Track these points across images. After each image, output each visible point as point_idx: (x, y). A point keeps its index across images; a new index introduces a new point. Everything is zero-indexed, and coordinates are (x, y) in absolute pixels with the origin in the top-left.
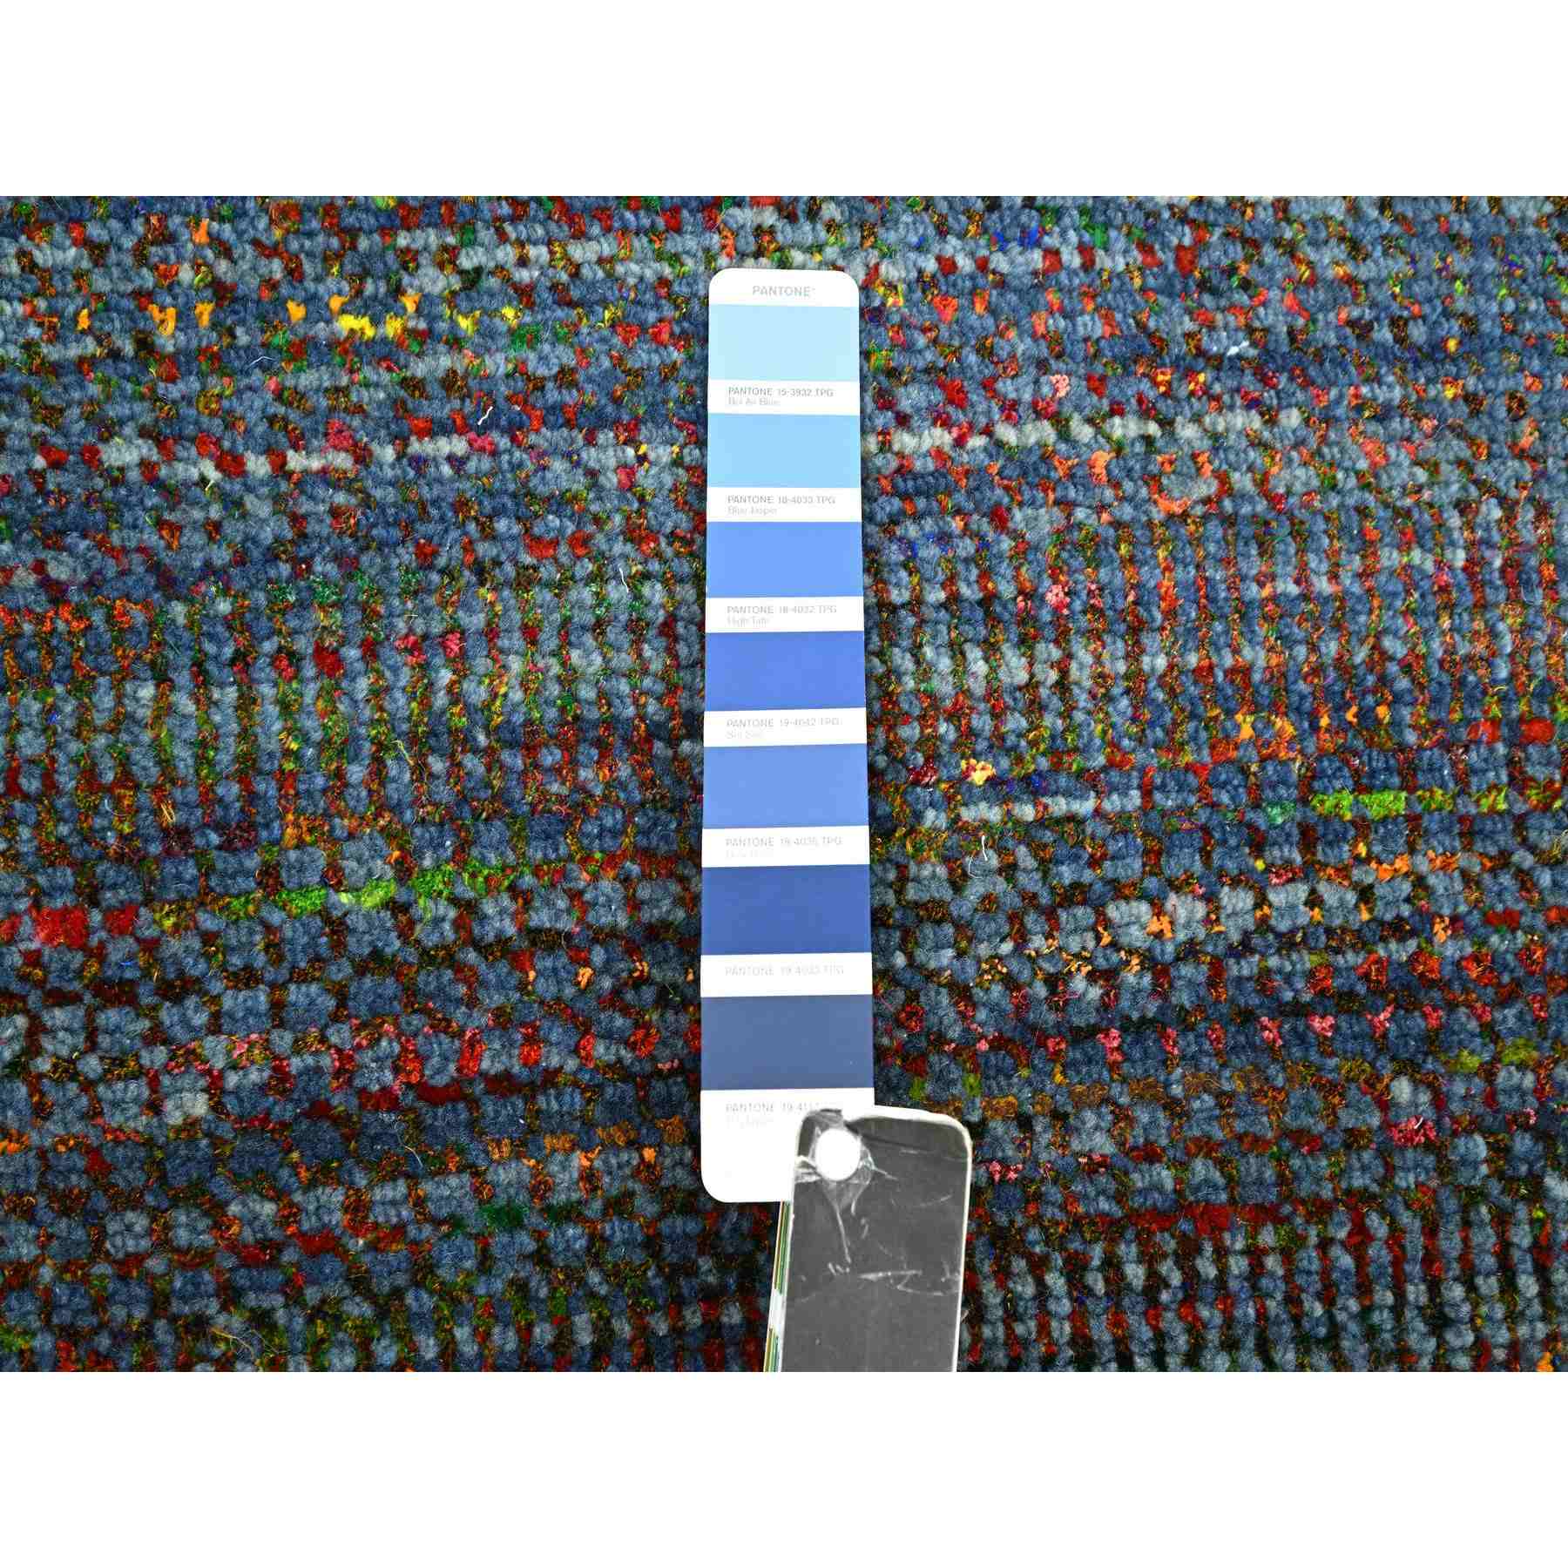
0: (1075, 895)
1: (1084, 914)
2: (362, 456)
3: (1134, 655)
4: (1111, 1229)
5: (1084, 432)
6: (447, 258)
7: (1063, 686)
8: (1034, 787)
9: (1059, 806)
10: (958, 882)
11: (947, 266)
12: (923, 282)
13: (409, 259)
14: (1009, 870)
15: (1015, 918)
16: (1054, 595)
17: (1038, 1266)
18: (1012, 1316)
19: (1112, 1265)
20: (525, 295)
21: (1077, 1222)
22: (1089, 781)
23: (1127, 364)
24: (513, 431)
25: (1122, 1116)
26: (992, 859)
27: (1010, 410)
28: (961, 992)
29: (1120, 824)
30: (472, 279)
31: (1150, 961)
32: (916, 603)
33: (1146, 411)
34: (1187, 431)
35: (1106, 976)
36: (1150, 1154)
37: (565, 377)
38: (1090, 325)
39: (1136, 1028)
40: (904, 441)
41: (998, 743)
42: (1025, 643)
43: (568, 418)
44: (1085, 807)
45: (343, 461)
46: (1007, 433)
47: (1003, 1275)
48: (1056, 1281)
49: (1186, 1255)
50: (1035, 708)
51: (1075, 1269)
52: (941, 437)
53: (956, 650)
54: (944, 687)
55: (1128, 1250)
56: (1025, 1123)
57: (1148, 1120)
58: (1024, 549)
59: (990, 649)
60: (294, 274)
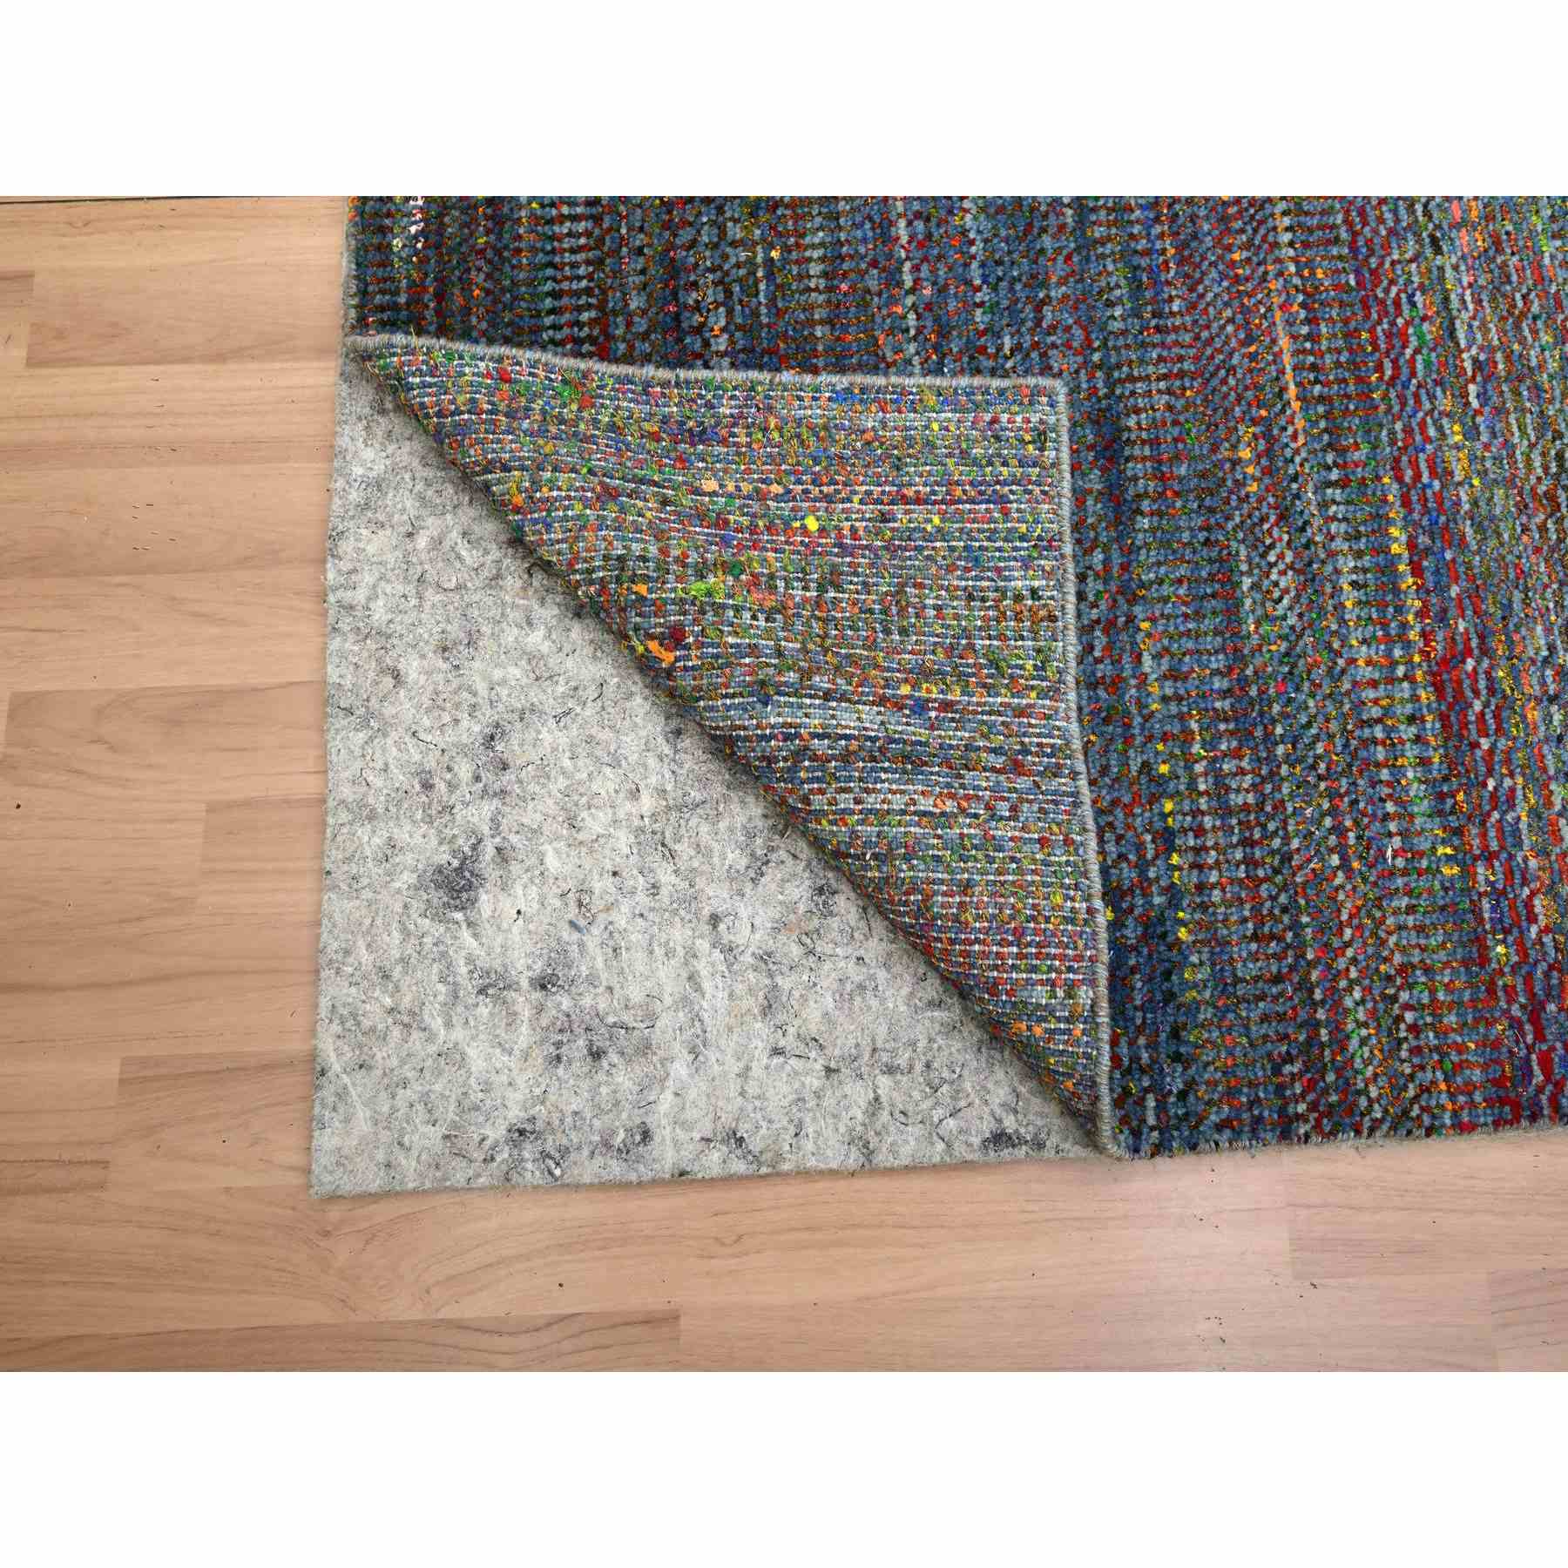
0: (728, 293)
1: (721, 297)
3: (822, 322)
4: (601, 307)
5: (909, 301)
7: (809, 290)
8: (770, 276)
9: (762, 286)
10: (733, 244)
11: (972, 242)
12: (964, 232)
14: (738, 266)
15: (720, 267)
16: (844, 287)
17: (590, 277)
18: (574, 265)
19: (589, 306)
21: (604, 292)
22: (772, 301)
23: (937, 320)
25: (644, 312)
26: (743, 255)
27: (916, 268)
28: (693, 244)
29: (756, 314)
31: (703, 325)
32: (840, 228)
33: (919, 330)
34: (912, 348)
35: (697, 308)
36: (629, 324)
38: (952, 305)
39: (677, 318)
40: (902, 223)
41: (784, 260)
42: (825, 275)
44: (762, 298)
46: (907, 266)
47: (588, 262)
48: (584, 283)
49: (591, 339)
50: (800, 277)
51: (588, 291)
52: (904, 240)
53: (822, 244)
54: (808, 240)
55: (593, 314)
56: (643, 272)
57: (641, 325)
58: (863, 274)
59: (822, 259)
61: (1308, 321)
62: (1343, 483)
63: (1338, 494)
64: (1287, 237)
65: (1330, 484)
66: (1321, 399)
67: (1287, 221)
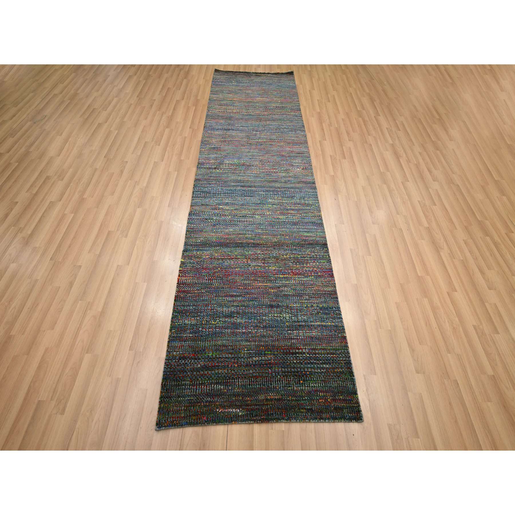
0: (251, 357)
1: (251, 358)
2: (213, 330)
3: (255, 343)
4: (252, 377)
5: (253, 330)
6: (219, 319)
7: (251, 345)
8: (249, 350)
9: (250, 352)
10: (244, 356)
11: (246, 321)
12: (245, 322)
13: (217, 319)
14: (247, 355)
15: (247, 358)
16: (251, 339)
17: (247, 379)
18: (245, 382)
19: (251, 379)
20: (223, 322)
21: (250, 377)
22: (252, 350)
23: (256, 327)
24: (221, 329)
25: (253, 370)
26: (246, 354)
27: (249, 329)
28: (244, 362)
29: (254, 353)
30: (220, 321)
31: (255, 361)
32: (243, 340)
33: (257, 330)
34: (259, 331)
35: (252, 362)
36: (254, 373)
37: (224, 326)
38: (254, 325)
39: (254, 365)
40: (243, 330)
41: (247, 348)
42: (249, 342)
43: (224, 328)
44: (252, 352)
45: (212, 330)
46: (249, 330)
47: (245, 380)
48: (248, 380)
49: (256, 379)
50: (249, 346)
51: (249, 379)
52: (245, 330)
53: (245, 342)
54: (244, 344)
55: (252, 378)
56: (247, 370)
57: (254, 371)
58: (249, 337)
59: (247, 342)
60: (210, 320)
61: (258, 281)
62: (276, 281)
63: (277, 281)
64: (248, 282)
65: (276, 282)
66: (266, 281)
67: (246, 281)
